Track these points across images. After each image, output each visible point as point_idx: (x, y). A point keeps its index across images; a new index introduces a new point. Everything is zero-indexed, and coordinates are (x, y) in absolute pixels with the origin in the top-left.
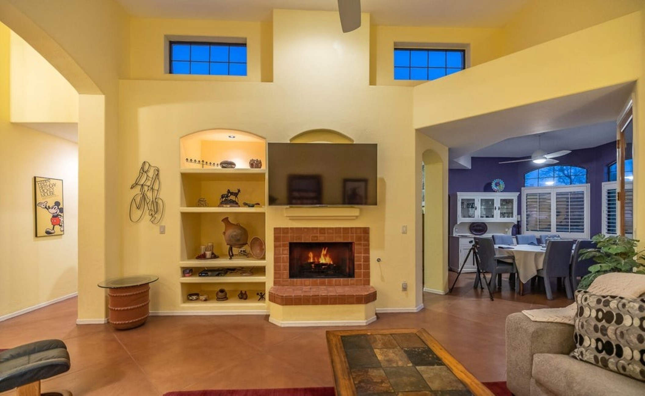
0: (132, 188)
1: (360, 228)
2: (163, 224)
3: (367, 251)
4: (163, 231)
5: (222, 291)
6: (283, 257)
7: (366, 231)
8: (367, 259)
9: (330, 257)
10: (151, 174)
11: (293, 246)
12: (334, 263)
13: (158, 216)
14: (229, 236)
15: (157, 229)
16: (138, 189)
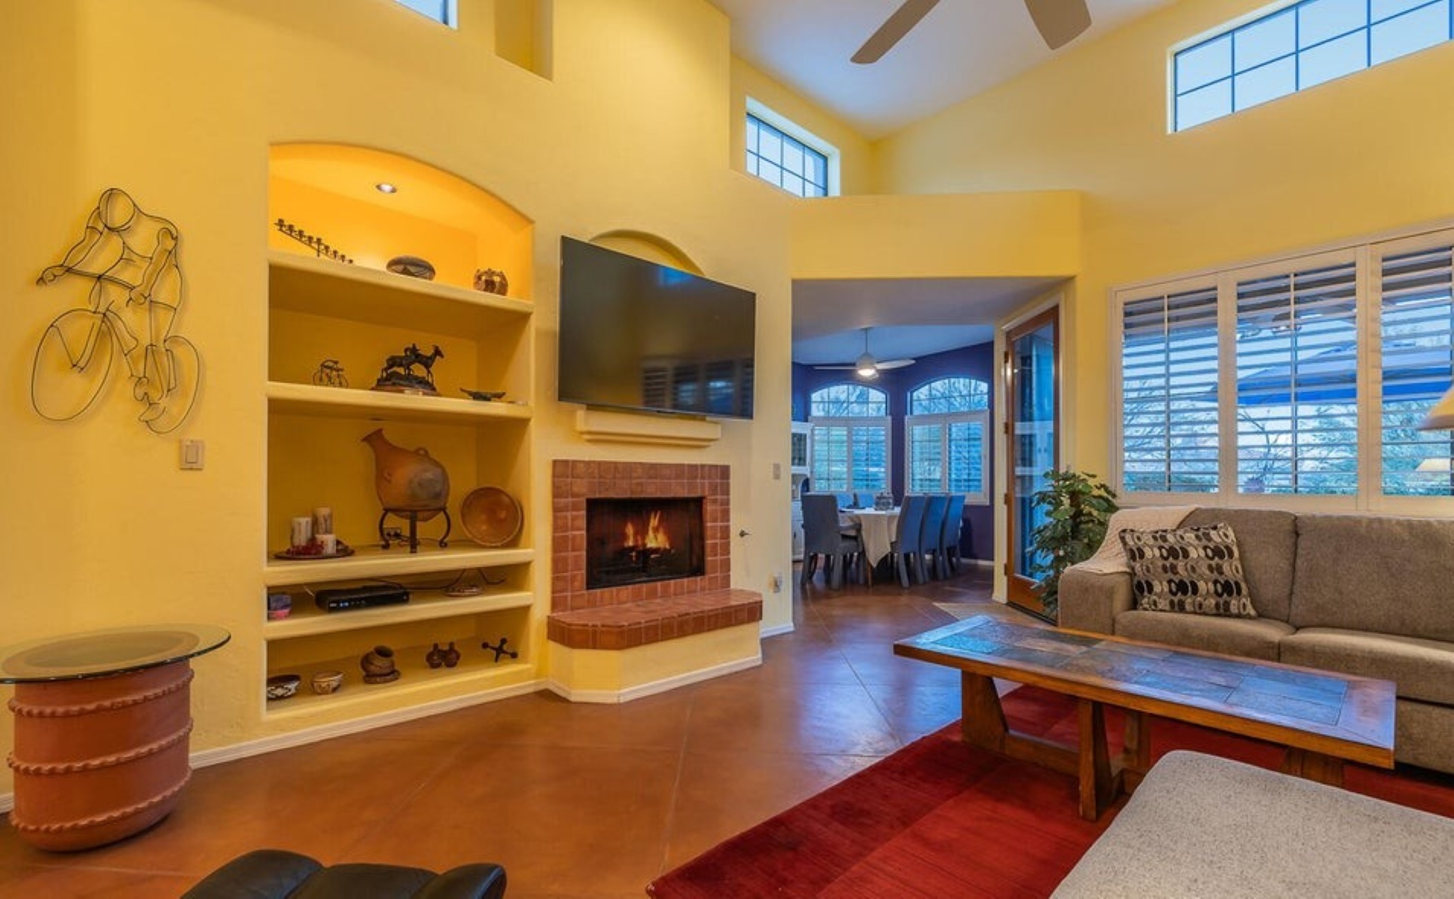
0: (41, 280)
1: (716, 466)
2: (194, 435)
3: (726, 515)
4: (190, 461)
5: (383, 653)
6: (574, 537)
7: (724, 471)
8: (726, 532)
9: (665, 533)
10: (143, 239)
11: (595, 507)
12: (672, 547)
13: (174, 407)
14: (411, 482)
15: (166, 453)
16: (74, 292)
